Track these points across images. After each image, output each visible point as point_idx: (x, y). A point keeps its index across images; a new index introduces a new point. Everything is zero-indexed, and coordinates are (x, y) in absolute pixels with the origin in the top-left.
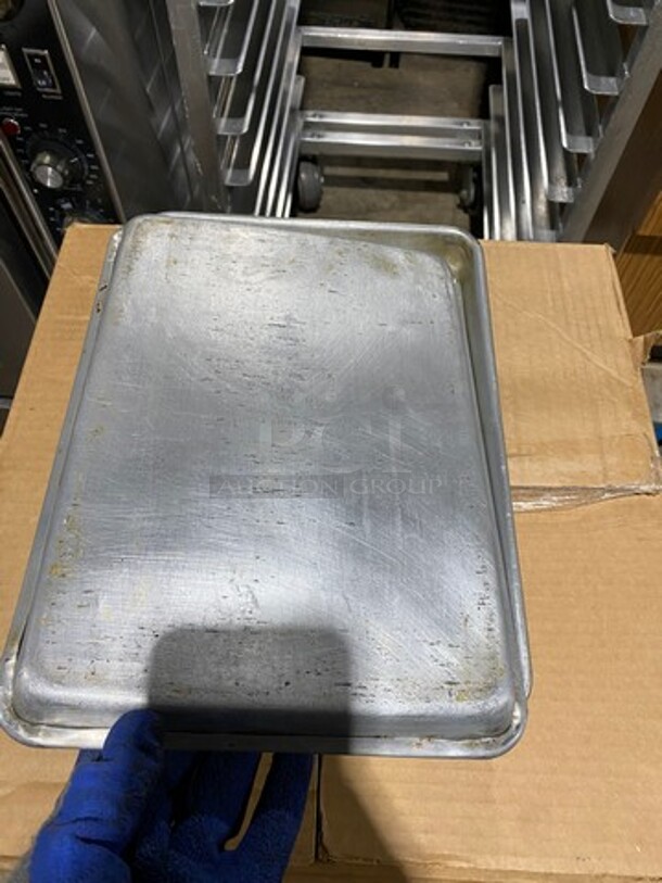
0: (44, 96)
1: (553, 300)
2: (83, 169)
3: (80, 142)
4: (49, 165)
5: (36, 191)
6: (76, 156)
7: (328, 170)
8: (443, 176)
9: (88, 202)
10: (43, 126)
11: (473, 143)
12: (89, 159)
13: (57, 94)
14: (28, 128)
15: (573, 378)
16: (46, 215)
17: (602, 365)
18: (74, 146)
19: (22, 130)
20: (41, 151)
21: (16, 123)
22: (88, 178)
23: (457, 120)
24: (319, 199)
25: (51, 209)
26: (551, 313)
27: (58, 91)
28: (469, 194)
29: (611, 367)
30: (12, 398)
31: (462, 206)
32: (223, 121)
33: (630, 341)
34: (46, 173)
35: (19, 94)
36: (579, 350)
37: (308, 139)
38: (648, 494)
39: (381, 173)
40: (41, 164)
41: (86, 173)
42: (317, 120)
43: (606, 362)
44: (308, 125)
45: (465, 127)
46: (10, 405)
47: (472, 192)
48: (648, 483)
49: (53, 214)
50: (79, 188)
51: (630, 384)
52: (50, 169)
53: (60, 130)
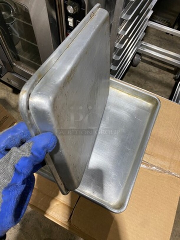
1: (176, 121)
7: (143, 57)
8: (173, 69)
15: (172, 142)
24: (138, 64)
26: (174, 123)
28: (177, 77)
31: (175, 78)
32: (118, 44)
36: (177, 135)
37: (140, 49)
38: (178, 177)
39: (157, 63)
42: (145, 44)
44: (142, 45)
47: (179, 76)
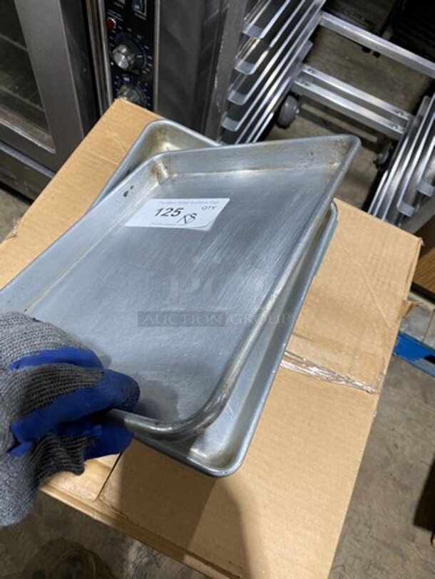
0: (136, 14)
1: (372, 258)
2: (143, 63)
3: (147, 47)
4: (123, 54)
5: (112, 63)
6: (142, 54)
7: (305, 106)
8: (374, 139)
9: (139, 83)
10: (130, 30)
11: (399, 127)
12: (148, 59)
13: (143, 16)
14: (120, 28)
15: (360, 309)
16: (113, 79)
17: (380, 308)
18: (142, 49)
19: (117, 26)
20: (122, 44)
21: (115, 22)
22: (144, 69)
23: (396, 108)
24: (291, 122)
25: (117, 77)
26: (367, 265)
27: (145, 14)
28: (383, 158)
29: (384, 311)
30: (56, 172)
31: (376, 163)
32: (241, 62)
33: (404, 301)
34: (121, 58)
35: (122, 7)
36: (371, 294)
37: (299, 83)
38: (367, 391)
40: (119, 52)
41: (144, 66)
42: (310, 73)
43: (383, 308)
45: (399, 115)
46: (54, 176)
47: (386, 157)
48: (371, 386)
49: (117, 80)
50: (137, 72)
51: (390, 326)
52: (123, 57)
53: (138, 36)
